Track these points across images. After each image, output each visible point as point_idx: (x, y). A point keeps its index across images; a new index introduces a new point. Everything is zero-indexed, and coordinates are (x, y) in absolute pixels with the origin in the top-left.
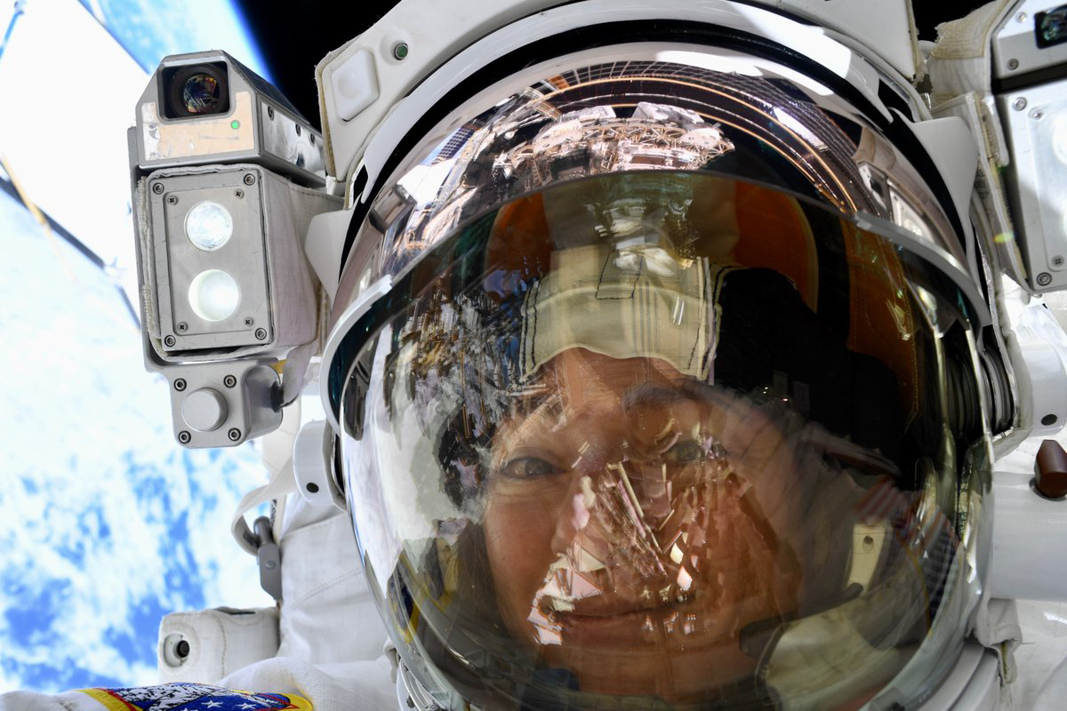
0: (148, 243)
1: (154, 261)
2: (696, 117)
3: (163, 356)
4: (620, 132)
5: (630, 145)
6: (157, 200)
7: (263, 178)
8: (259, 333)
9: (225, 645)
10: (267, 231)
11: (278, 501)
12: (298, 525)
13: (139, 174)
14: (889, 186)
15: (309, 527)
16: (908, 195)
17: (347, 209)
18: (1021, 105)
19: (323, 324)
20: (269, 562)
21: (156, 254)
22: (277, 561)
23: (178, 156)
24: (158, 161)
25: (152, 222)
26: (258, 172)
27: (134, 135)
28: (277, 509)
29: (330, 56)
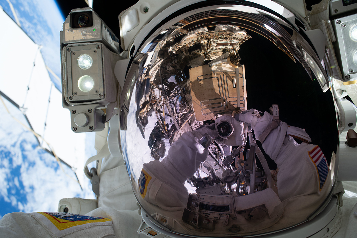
0: (65, 67)
1: (67, 73)
2: (237, 28)
3: (68, 103)
4: (211, 36)
5: (215, 40)
6: (69, 53)
7: (103, 47)
8: (100, 95)
9: (81, 208)
10: (104, 63)
11: (99, 161)
12: (105, 170)
13: (63, 45)
14: (302, 47)
15: (109, 170)
16: (308, 50)
17: (128, 58)
18: (339, 22)
19: (119, 97)
20: (96, 182)
21: (68, 71)
22: (98, 182)
23: (76, 40)
24: (70, 41)
25: (67, 60)
26: (101, 45)
27: (62, 34)
28: (99, 164)
29: (123, 12)
